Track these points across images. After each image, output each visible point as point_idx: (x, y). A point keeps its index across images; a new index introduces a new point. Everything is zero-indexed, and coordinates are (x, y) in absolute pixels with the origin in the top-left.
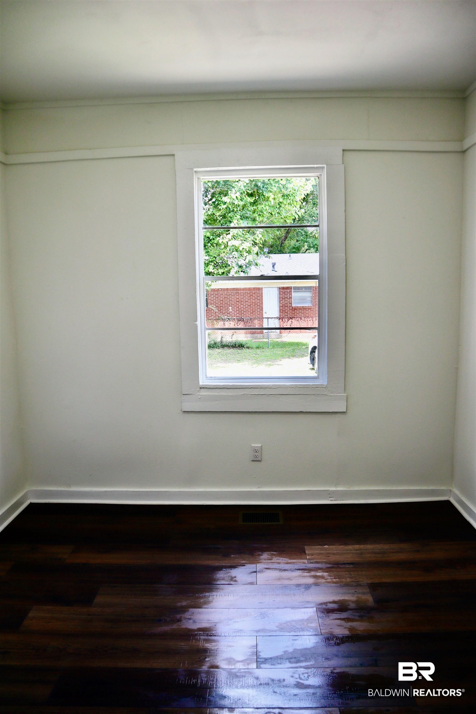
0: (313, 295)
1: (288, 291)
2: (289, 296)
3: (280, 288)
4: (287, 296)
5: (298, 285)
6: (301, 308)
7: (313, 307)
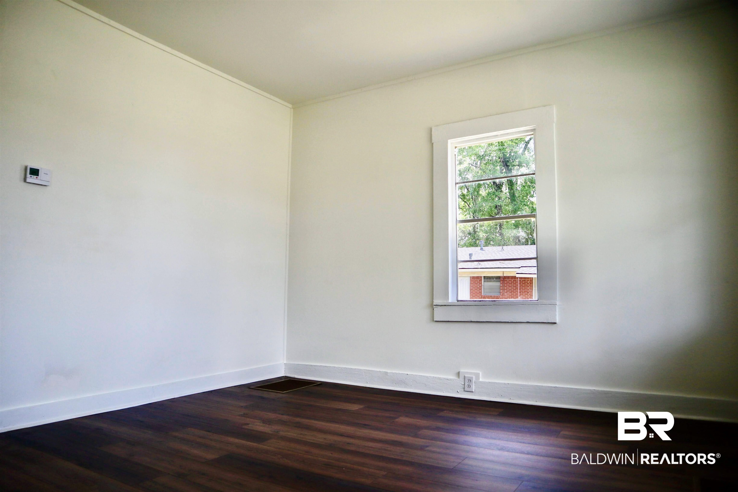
0: (501, 285)
1: (478, 280)
2: (479, 285)
3: (471, 278)
4: (477, 285)
5: (487, 274)
6: (489, 297)
7: (501, 297)
